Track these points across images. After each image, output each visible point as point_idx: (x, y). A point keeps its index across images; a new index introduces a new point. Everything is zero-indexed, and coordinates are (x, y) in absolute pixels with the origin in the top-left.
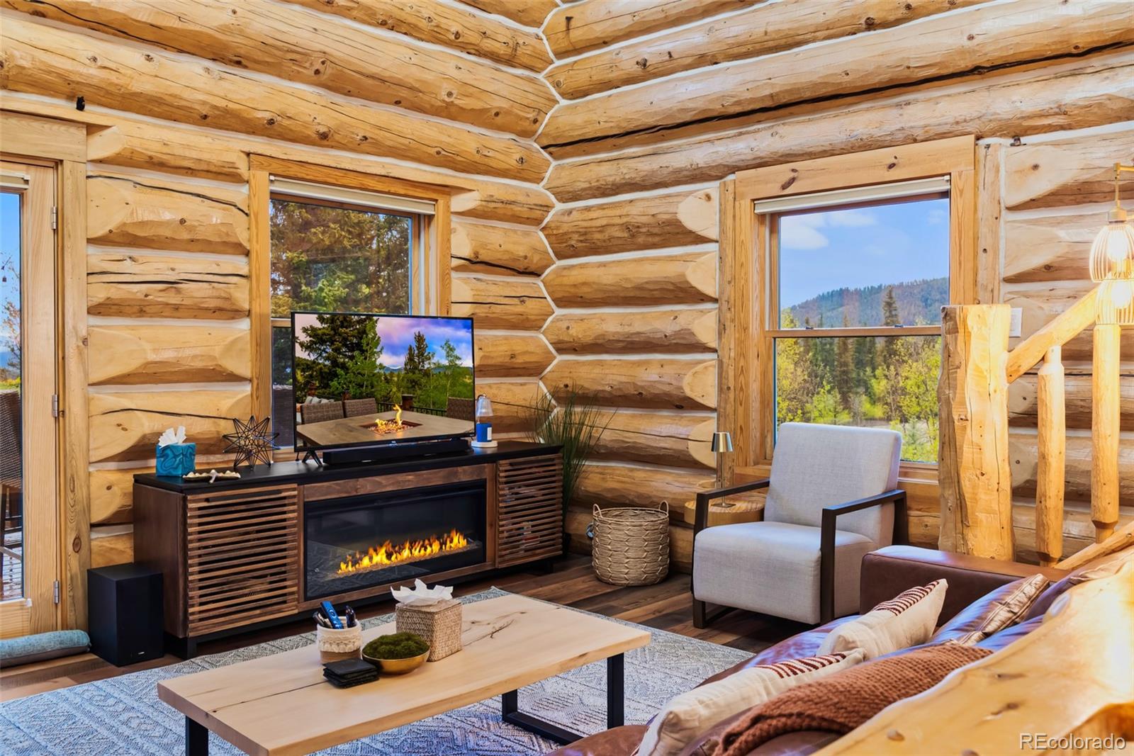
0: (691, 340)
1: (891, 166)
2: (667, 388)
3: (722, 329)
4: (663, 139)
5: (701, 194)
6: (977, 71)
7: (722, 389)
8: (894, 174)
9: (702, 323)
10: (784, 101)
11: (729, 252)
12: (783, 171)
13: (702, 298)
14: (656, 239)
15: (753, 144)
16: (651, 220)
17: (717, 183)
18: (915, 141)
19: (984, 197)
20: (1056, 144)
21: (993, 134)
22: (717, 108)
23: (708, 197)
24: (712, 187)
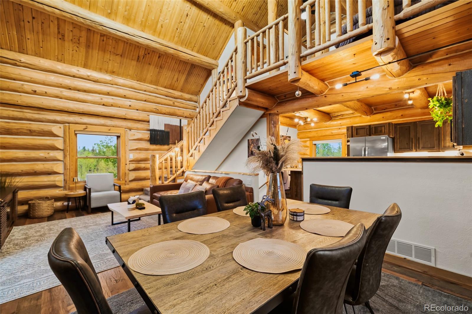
0: (55, 159)
1: (110, 130)
2: (47, 170)
3: (65, 156)
4: (43, 111)
5: (58, 126)
6: (125, 119)
7: (65, 168)
8: (109, 131)
9: (59, 155)
10: (85, 113)
11: (68, 140)
12: (84, 126)
13: (58, 149)
14: (41, 134)
15: (76, 119)
16: (41, 130)
17: (63, 125)
18: (114, 127)
19: (126, 138)
20: (137, 132)
21: (127, 129)
22: (66, 110)
23: (60, 128)
24: (62, 126)
